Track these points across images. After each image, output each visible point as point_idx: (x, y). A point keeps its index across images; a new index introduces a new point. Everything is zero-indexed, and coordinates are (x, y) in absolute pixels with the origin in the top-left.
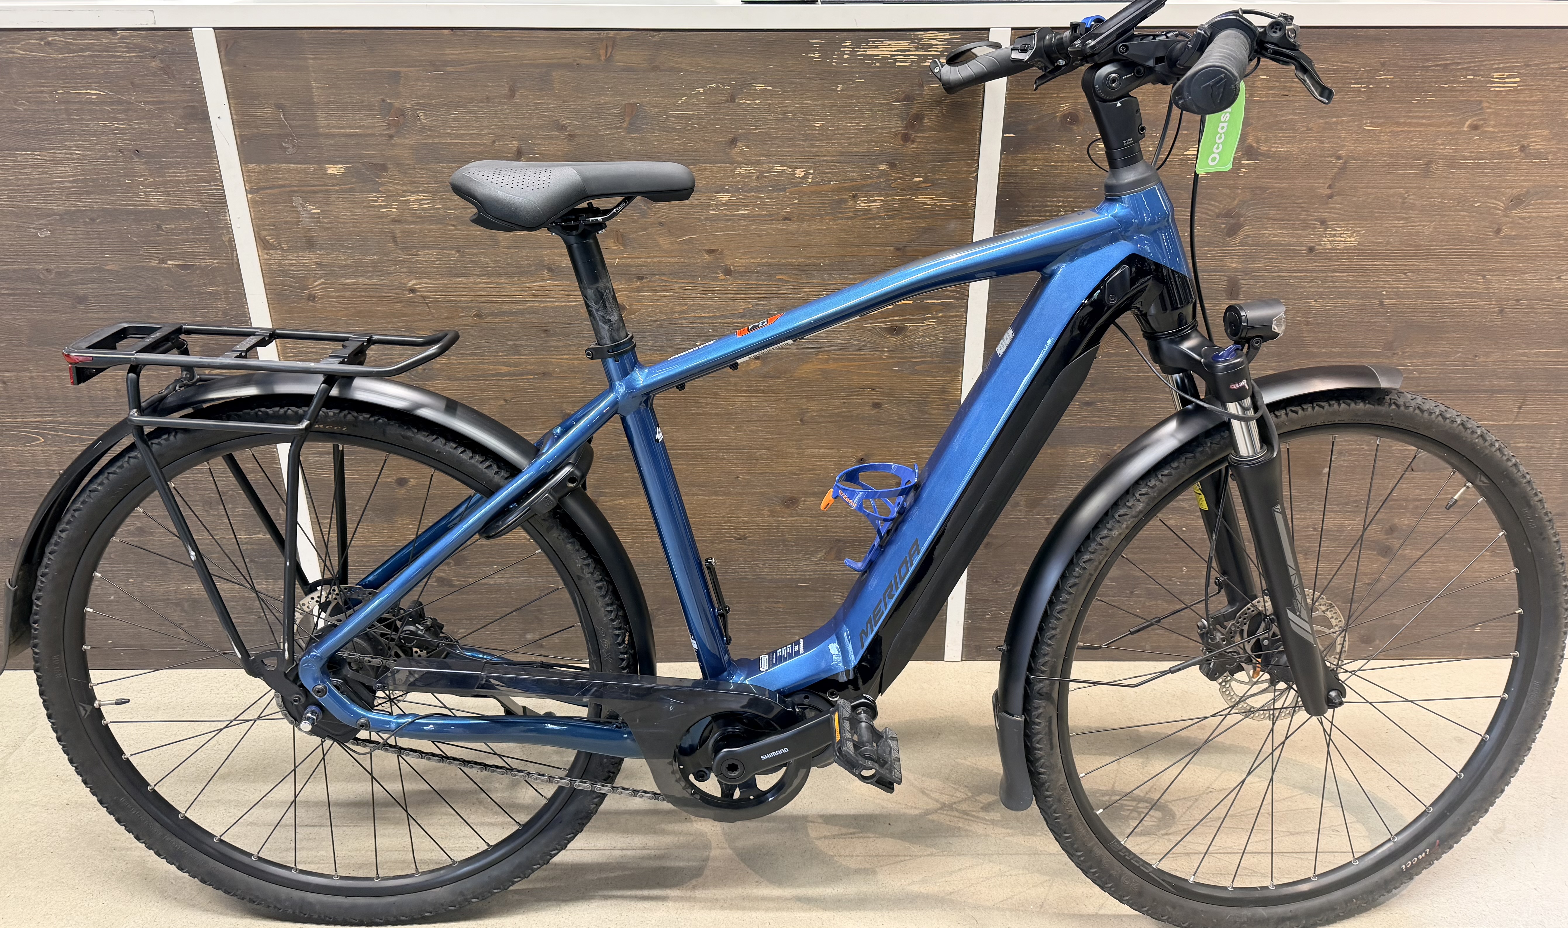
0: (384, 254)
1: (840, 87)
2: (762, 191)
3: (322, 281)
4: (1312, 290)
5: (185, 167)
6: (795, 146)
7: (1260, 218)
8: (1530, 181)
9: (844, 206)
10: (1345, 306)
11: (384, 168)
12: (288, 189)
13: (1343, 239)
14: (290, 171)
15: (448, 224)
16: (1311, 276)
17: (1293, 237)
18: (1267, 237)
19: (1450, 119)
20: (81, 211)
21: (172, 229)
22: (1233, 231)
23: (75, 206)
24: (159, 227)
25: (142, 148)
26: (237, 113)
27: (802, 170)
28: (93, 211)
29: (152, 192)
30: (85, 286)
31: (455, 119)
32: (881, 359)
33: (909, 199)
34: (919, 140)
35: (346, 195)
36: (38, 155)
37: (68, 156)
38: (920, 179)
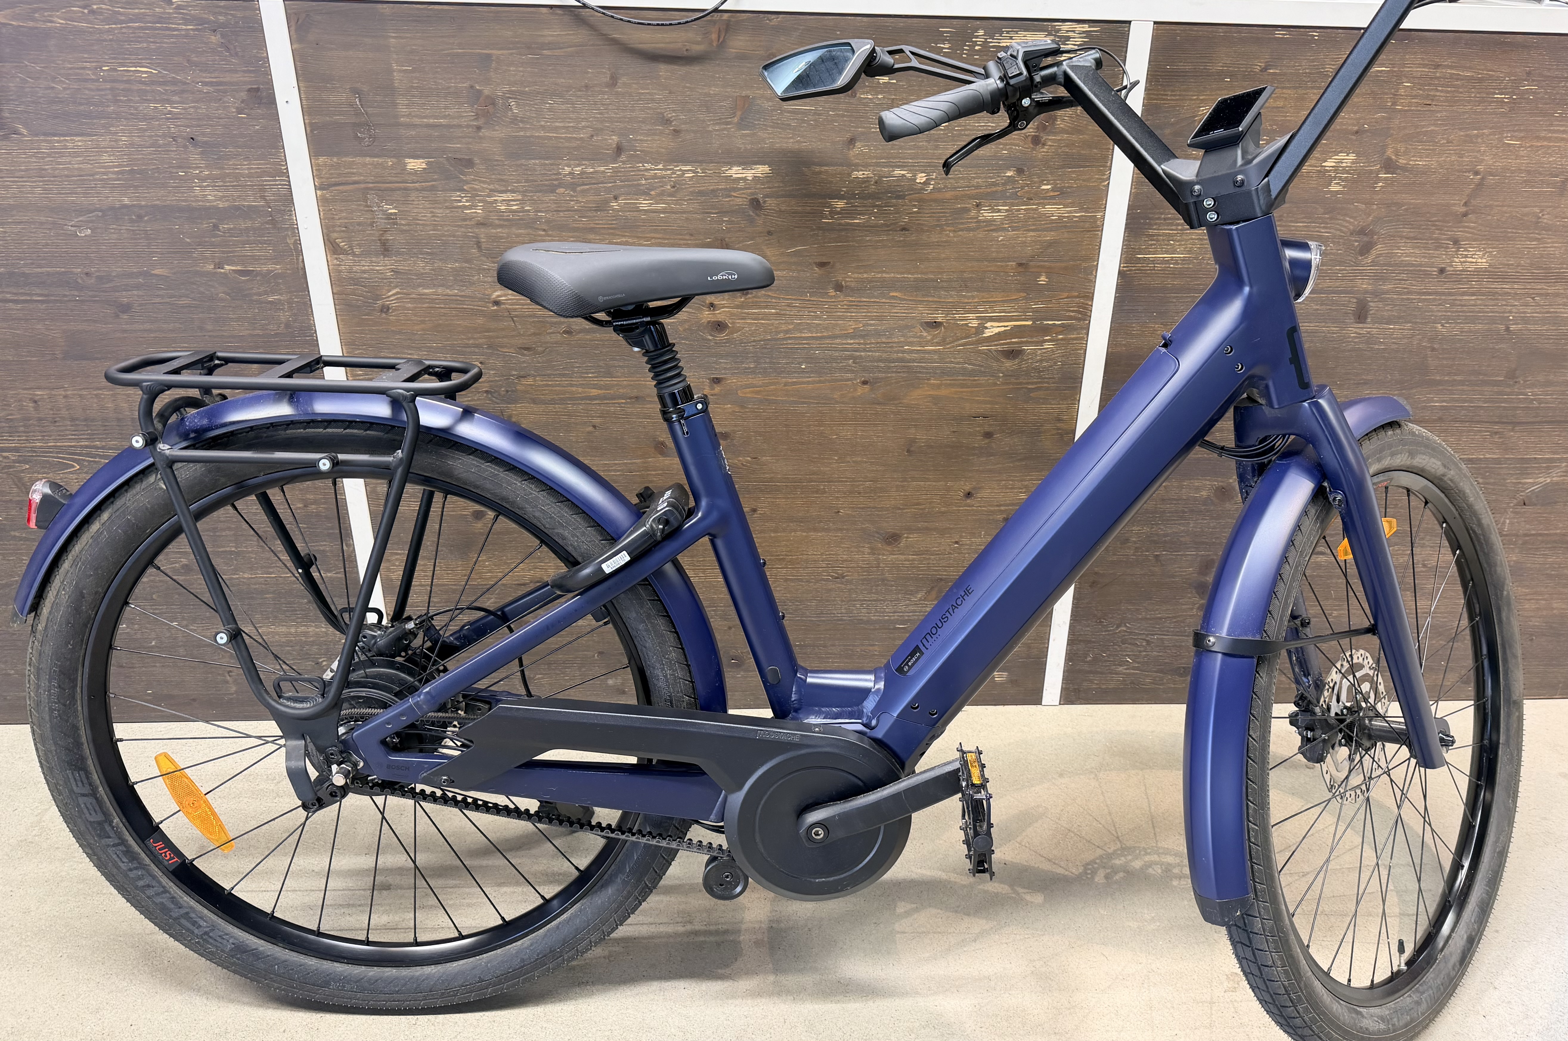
0: (467, 261)
2: (879, 199)
3: (397, 290)
4: (1440, 314)
5: (247, 158)
6: (919, 147)
7: (1394, 236)
9: (966, 216)
10: (1470, 332)
11: (470, 163)
12: (363, 186)
13: (1474, 260)
14: (365, 165)
15: (537, 229)
16: (1440, 300)
17: (1425, 257)
18: (1400, 257)
20: (125, 206)
21: (230, 229)
22: (1365, 249)
23: (120, 201)
24: (216, 227)
25: (197, 136)
26: (307, 99)
27: (924, 175)
28: (141, 207)
29: (208, 186)
30: (130, 293)
31: (550, 110)
32: (996, 384)
33: (1036, 209)
34: (1050, 143)
35: (426, 193)
36: (79, 141)
37: (113, 143)
38: (1049, 187)
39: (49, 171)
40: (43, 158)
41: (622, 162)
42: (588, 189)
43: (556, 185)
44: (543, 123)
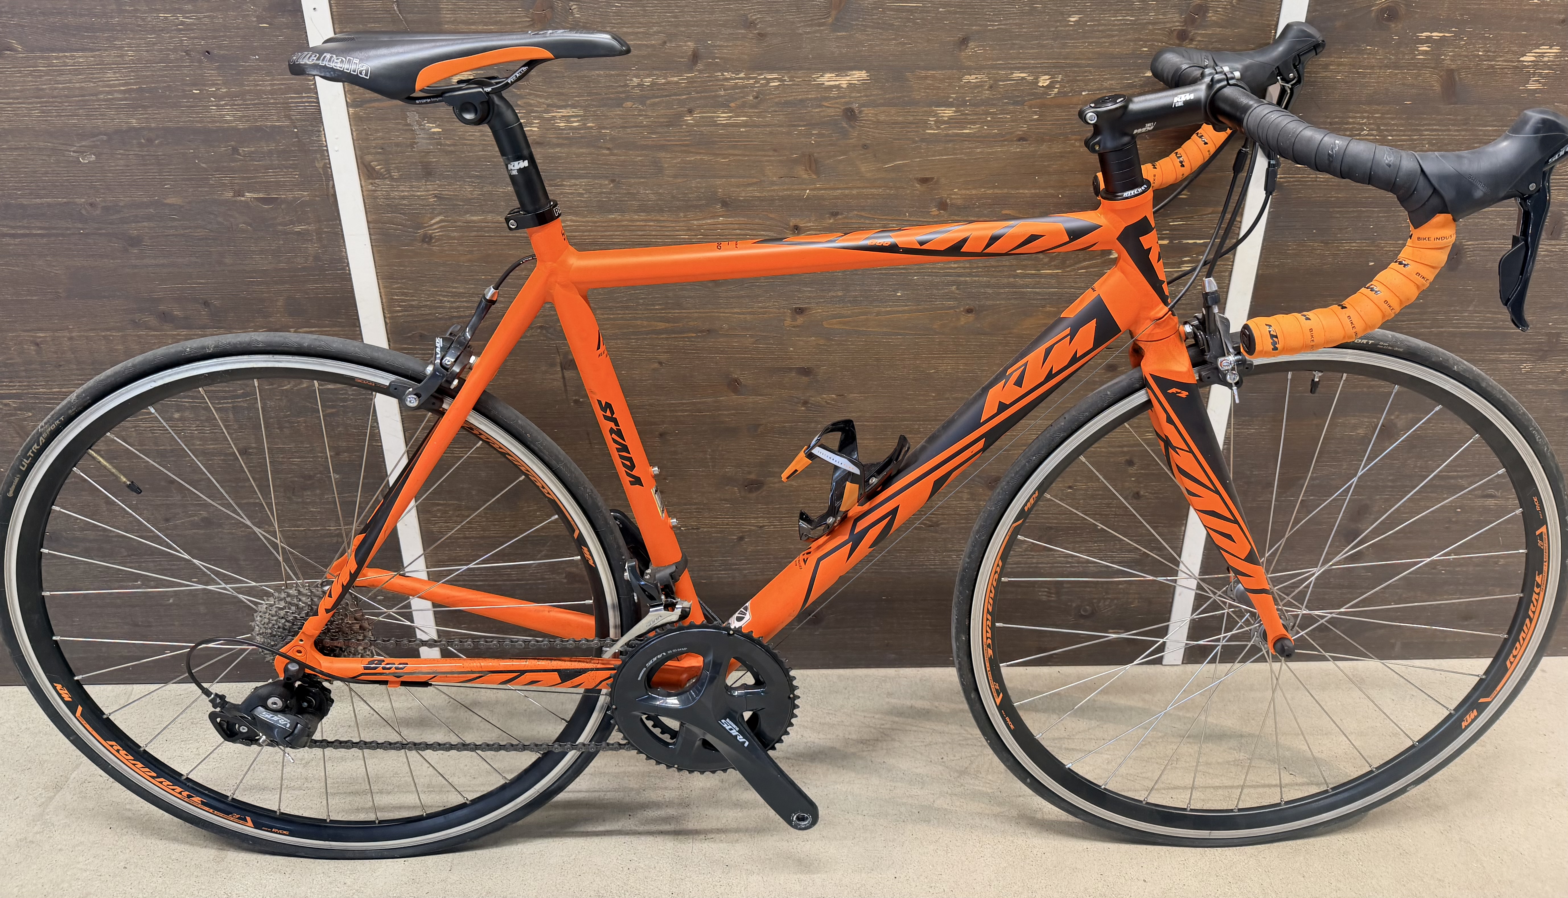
5: (269, 73)
6: (1043, 46)
15: (601, 147)
20: (133, 129)
21: (252, 152)
23: (127, 123)
24: (235, 150)
25: (213, 49)
27: (1047, 77)
28: (150, 129)
29: (226, 105)
30: (140, 225)
36: (80, 57)
37: (118, 59)
39: (47, 91)
40: (41, 76)
41: (699, 71)
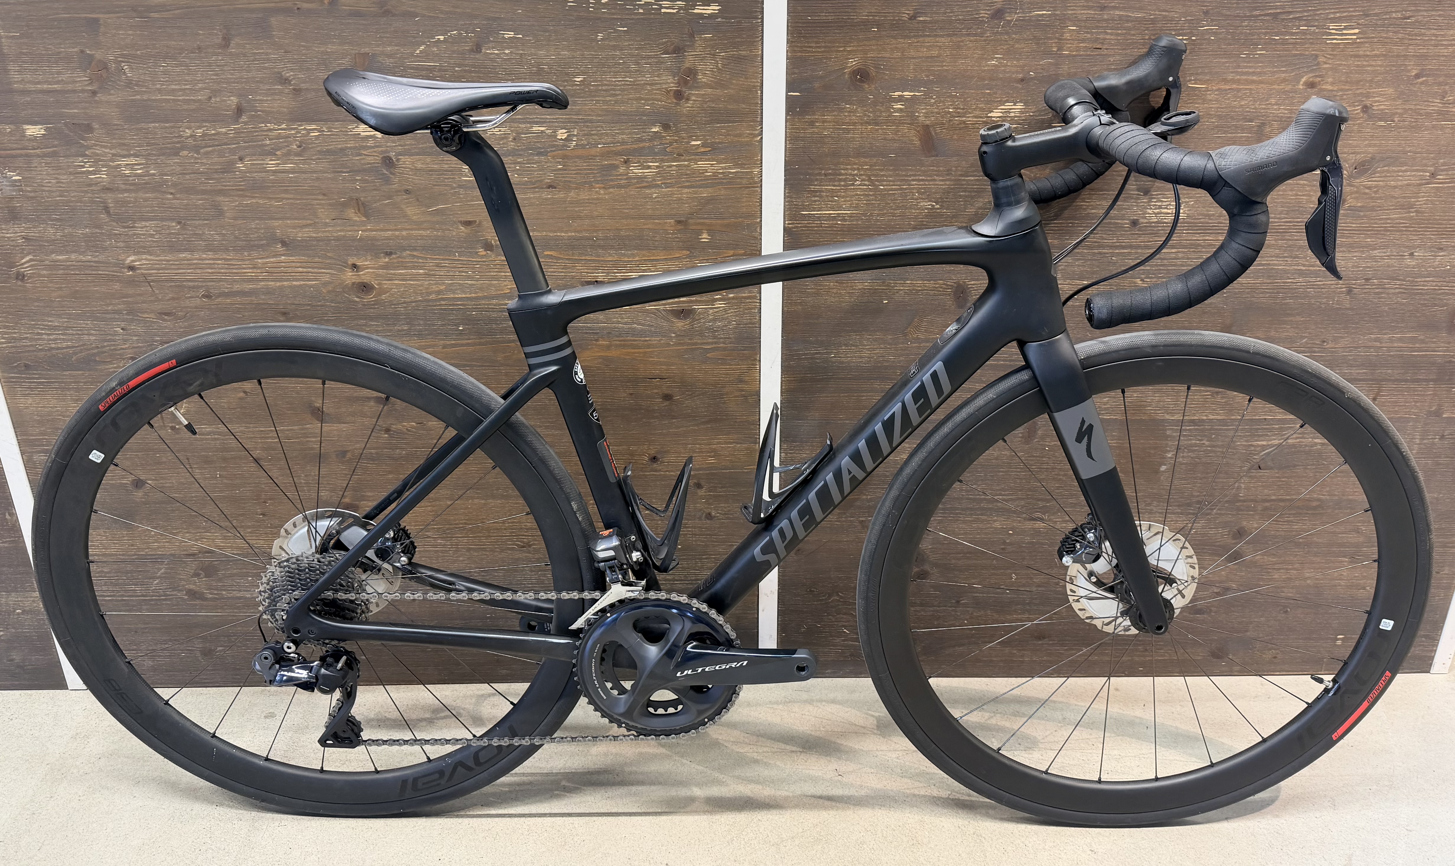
0: (97, 227)
1: (600, 36)
2: (518, 155)
8: (1375, 145)
9: (615, 173)
11: (89, 129)
13: (1169, 211)
16: (1136, 253)
19: (1283, 75)
31: (165, 73)
32: (669, 345)
33: (688, 166)
34: (693, 98)
35: (49, 160)
38: (699, 143)
42: (211, 151)
43: (178, 148)
44: (158, 86)
